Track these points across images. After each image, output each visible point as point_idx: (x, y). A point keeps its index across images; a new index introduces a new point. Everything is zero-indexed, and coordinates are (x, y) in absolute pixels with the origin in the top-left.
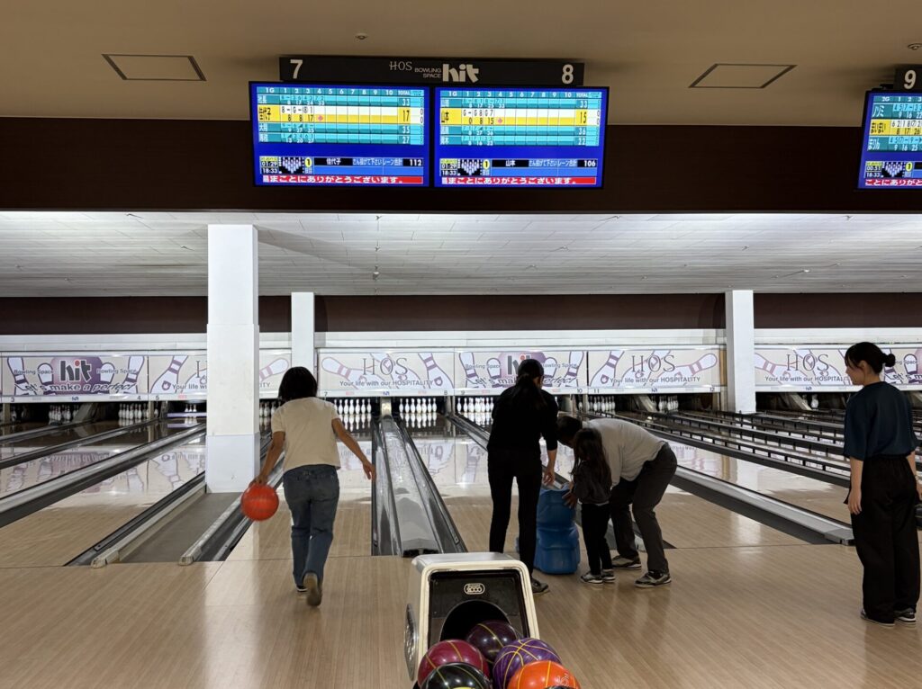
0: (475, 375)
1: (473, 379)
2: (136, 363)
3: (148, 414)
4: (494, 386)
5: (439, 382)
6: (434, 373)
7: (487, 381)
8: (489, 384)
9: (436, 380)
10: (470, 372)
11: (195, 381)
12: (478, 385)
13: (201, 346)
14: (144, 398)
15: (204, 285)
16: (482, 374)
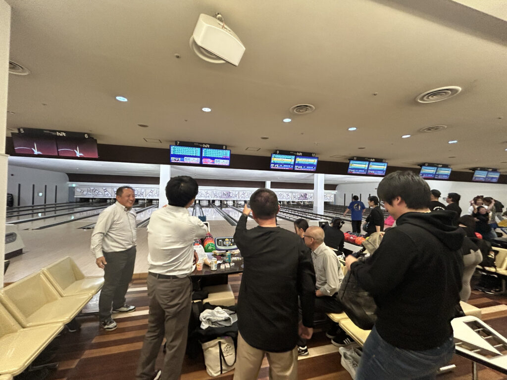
2: (143, 190)
3: (145, 201)
6: (208, 195)
7: (218, 197)
10: (216, 195)
11: (156, 195)
13: (158, 187)
14: (144, 198)
15: (159, 175)
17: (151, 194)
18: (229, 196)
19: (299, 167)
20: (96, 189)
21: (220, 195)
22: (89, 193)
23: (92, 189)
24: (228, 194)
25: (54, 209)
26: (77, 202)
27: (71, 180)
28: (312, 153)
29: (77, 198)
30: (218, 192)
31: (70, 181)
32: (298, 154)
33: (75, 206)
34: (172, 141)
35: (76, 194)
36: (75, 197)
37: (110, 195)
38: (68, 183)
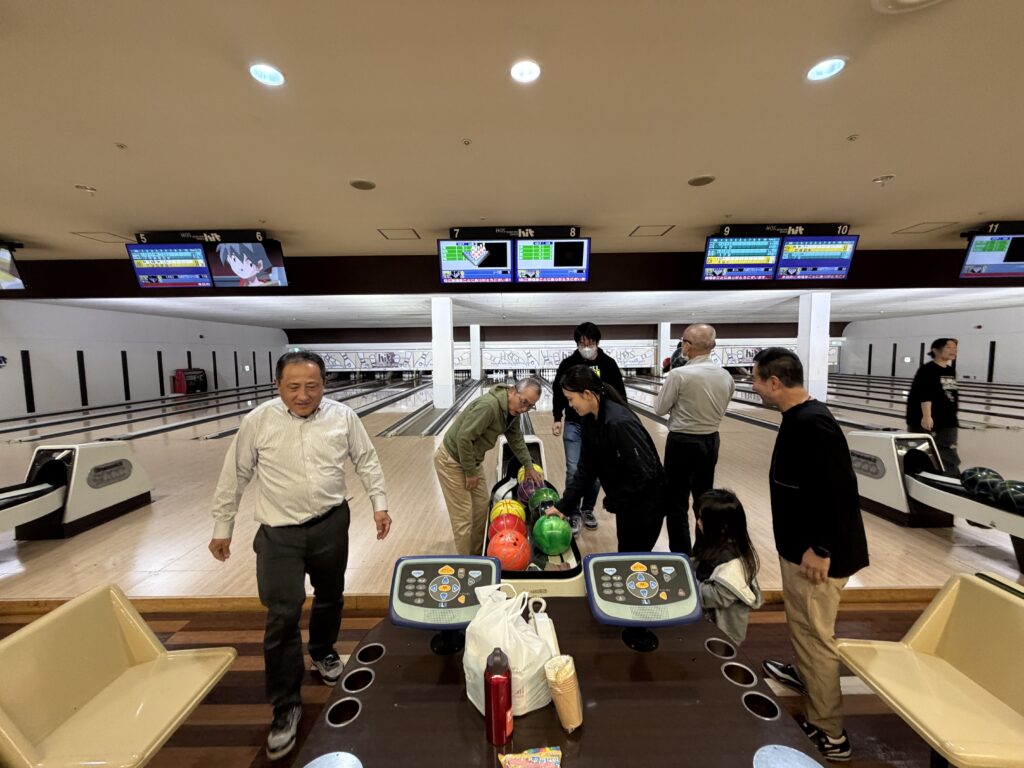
1: (548, 362)
2: (409, 355)
3: (414, 375)
5: (533, 363)
10: (546, 359)
12: (550, 364)
14: (412, 369)
16: (550, 359)
17: (422, 361)
19: (791, 272)
28: (838, 225)
31: (291, 342)
32: (791, 230)
34: (441, 231)
37: (353, 366)
38: (288, 346)
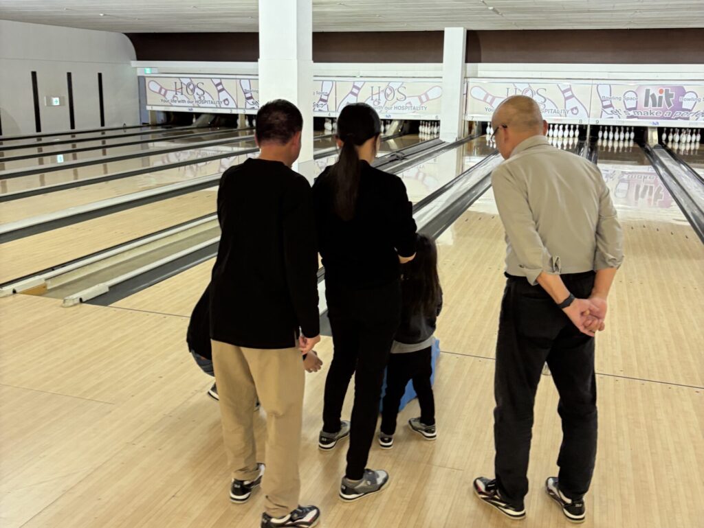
0: (611, 106)
1: (608, 110)
4: (628, 117)
5: (575, 111)
6: (571, 103)
7: (622, 112)
8: (624, 115)
9: (572, 110)
10: (606, 103)
12: (614, 116)
16: (618, 105)
18: (679, 107)
20: (195, 82)
21: (631, 104)
22: (180, 97)
23: (186, 81)
24: (673, 100)
25: (99, 143)
26: (155, 125)
27: (141, 56)
29: (153, 112)
30: (618, 91)
31: (140, 58)
33: (150, 137)
35: (149, 102)
36: (149, 108)
37: (232, 105)
38: (135, 64)
